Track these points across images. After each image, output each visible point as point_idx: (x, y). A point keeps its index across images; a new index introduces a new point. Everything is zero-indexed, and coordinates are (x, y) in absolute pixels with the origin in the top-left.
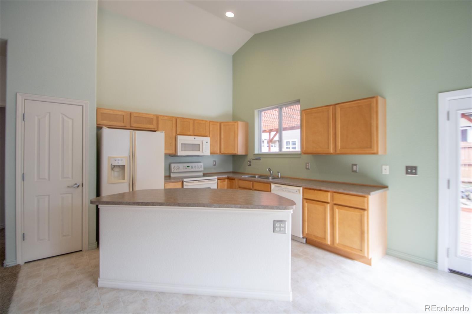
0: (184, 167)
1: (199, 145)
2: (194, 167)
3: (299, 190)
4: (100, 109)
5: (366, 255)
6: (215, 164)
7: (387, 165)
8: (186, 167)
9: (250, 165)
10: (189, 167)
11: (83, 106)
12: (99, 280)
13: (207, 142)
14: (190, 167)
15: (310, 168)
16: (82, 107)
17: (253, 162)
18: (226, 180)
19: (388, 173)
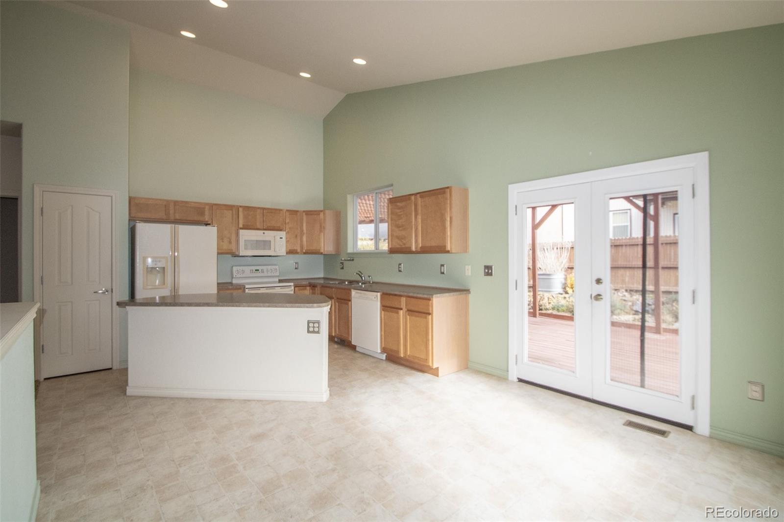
0: (251, 271)
1: (270, 241)
2: (265, 271)
3: (377, 296)
4: (134, 198)
5: (430, 364)
6: (297, 267)
7: (469, 265)
8: (254, 271)
9: (342, 268)
10: (258, 270)
11: (112, 197)
12: (127, 388)
13: (281, 238)
14: (260, 271)
15: (402, 270)
16: (110, 198)
17: (346, 263)
18: (308, 288)
19: (470, 274)
